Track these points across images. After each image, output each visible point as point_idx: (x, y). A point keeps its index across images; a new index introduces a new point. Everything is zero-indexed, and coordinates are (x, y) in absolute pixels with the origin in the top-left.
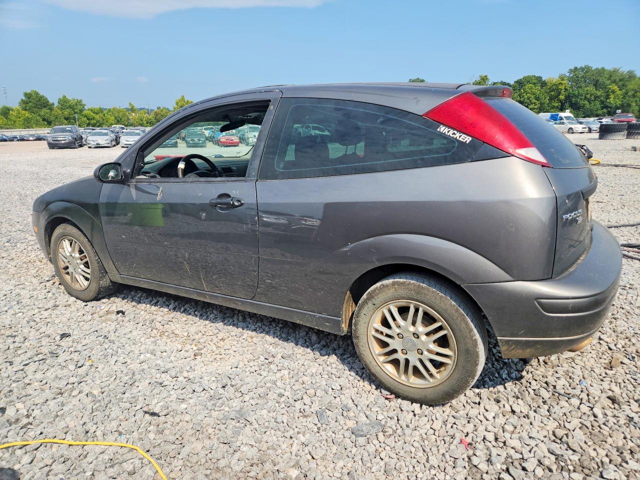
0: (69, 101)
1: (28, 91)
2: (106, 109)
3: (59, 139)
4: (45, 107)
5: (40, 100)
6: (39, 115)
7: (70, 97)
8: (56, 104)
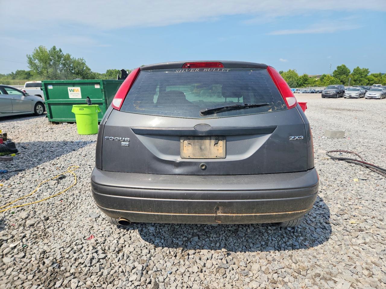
0: (360, 70)
1: (340, 65)
2: (383, 74)
3: (328, 92)
4: (344, 74)
5: (343, 70)
6: (340, 79)
7: (361, 68)
8: (352, 72)
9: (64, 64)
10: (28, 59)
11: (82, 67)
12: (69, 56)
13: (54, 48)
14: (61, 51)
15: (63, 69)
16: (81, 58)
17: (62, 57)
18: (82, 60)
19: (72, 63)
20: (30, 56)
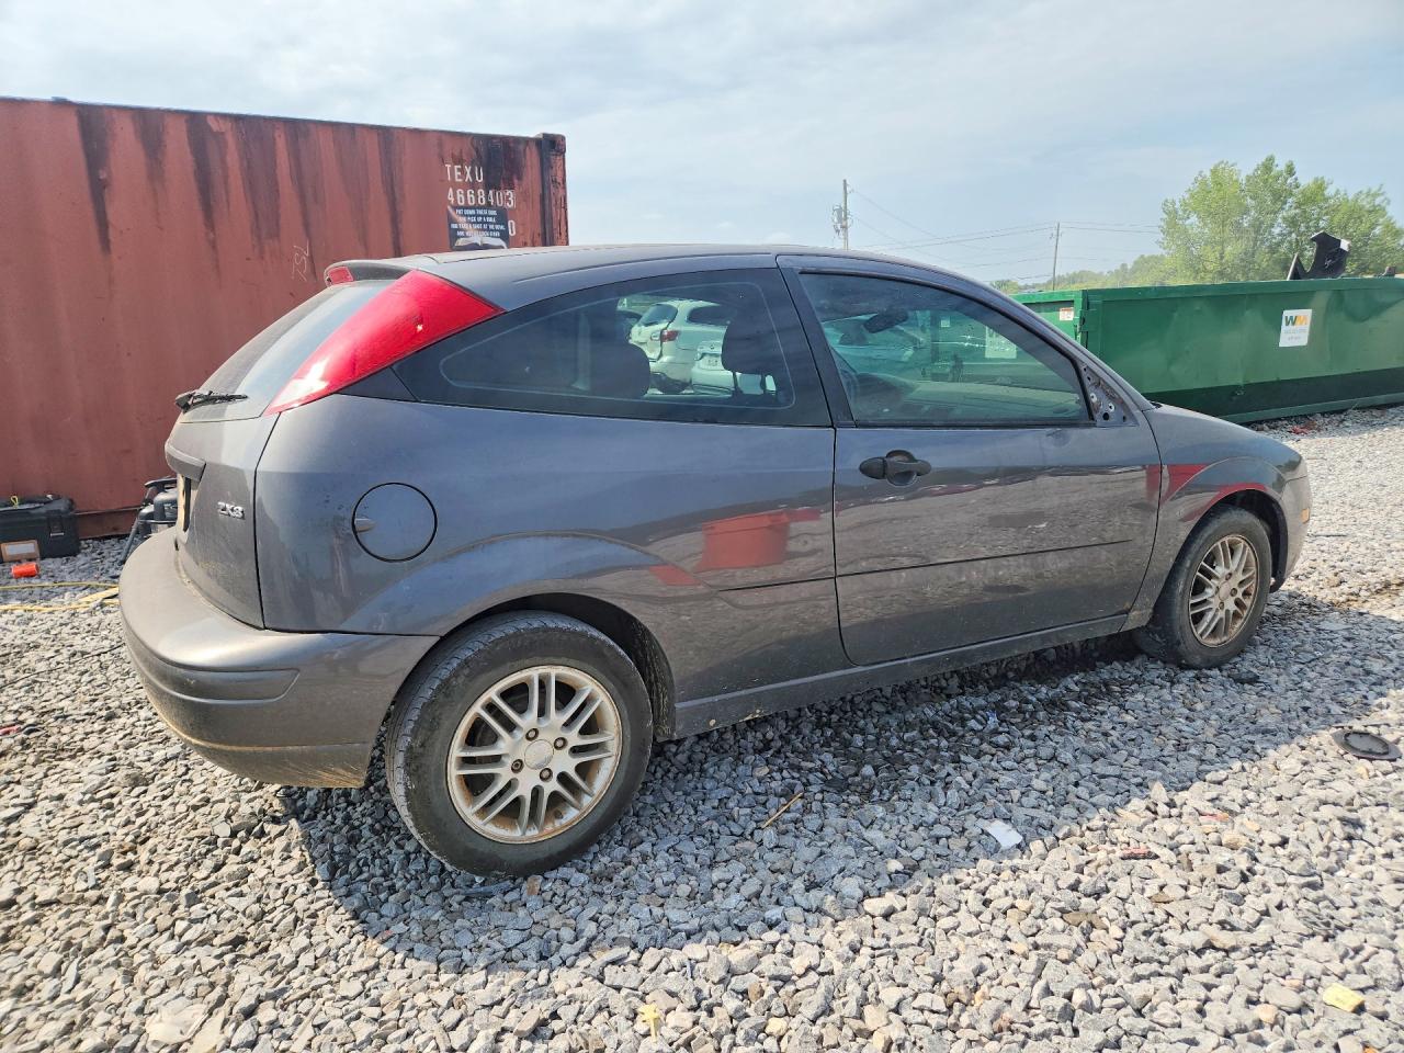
9: (1293, 222)
10: (1165, 216)
11: (1363, 228)
12: (1320, 186)
13: (1268, 166)
14: (1291, 171)
15: (1282, 242)
16: (1370, 190)
17: (1291, 194)
18: (1375, 195)
19: (1327, 214)
20: (1174, 203)
